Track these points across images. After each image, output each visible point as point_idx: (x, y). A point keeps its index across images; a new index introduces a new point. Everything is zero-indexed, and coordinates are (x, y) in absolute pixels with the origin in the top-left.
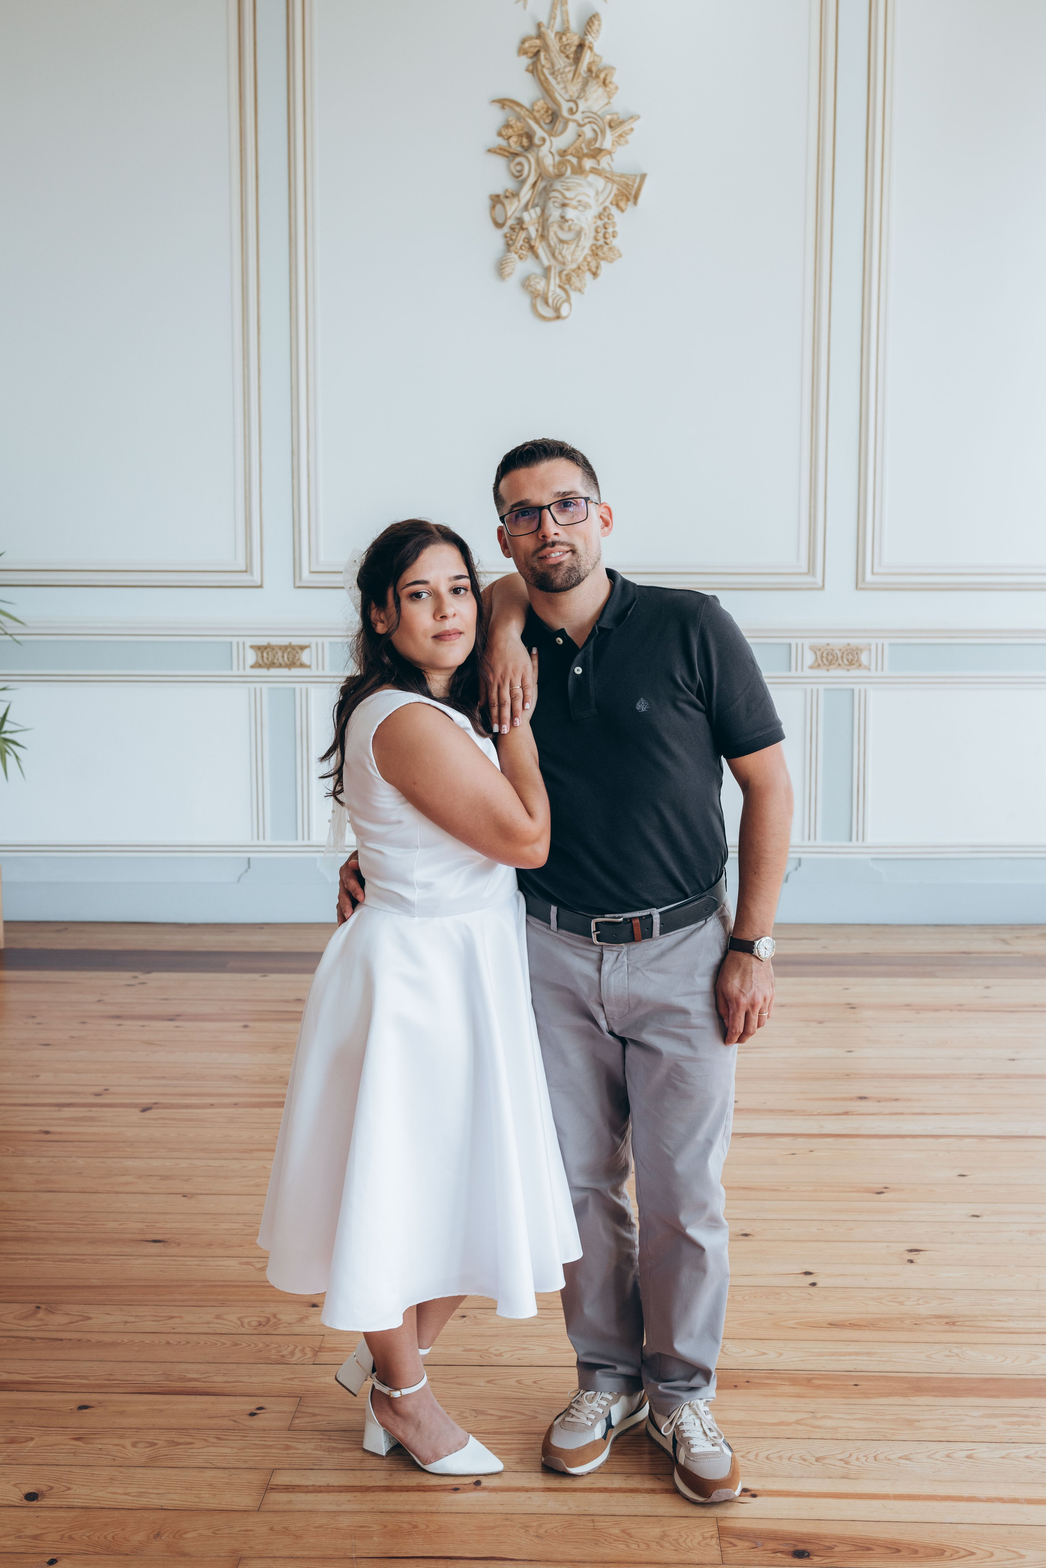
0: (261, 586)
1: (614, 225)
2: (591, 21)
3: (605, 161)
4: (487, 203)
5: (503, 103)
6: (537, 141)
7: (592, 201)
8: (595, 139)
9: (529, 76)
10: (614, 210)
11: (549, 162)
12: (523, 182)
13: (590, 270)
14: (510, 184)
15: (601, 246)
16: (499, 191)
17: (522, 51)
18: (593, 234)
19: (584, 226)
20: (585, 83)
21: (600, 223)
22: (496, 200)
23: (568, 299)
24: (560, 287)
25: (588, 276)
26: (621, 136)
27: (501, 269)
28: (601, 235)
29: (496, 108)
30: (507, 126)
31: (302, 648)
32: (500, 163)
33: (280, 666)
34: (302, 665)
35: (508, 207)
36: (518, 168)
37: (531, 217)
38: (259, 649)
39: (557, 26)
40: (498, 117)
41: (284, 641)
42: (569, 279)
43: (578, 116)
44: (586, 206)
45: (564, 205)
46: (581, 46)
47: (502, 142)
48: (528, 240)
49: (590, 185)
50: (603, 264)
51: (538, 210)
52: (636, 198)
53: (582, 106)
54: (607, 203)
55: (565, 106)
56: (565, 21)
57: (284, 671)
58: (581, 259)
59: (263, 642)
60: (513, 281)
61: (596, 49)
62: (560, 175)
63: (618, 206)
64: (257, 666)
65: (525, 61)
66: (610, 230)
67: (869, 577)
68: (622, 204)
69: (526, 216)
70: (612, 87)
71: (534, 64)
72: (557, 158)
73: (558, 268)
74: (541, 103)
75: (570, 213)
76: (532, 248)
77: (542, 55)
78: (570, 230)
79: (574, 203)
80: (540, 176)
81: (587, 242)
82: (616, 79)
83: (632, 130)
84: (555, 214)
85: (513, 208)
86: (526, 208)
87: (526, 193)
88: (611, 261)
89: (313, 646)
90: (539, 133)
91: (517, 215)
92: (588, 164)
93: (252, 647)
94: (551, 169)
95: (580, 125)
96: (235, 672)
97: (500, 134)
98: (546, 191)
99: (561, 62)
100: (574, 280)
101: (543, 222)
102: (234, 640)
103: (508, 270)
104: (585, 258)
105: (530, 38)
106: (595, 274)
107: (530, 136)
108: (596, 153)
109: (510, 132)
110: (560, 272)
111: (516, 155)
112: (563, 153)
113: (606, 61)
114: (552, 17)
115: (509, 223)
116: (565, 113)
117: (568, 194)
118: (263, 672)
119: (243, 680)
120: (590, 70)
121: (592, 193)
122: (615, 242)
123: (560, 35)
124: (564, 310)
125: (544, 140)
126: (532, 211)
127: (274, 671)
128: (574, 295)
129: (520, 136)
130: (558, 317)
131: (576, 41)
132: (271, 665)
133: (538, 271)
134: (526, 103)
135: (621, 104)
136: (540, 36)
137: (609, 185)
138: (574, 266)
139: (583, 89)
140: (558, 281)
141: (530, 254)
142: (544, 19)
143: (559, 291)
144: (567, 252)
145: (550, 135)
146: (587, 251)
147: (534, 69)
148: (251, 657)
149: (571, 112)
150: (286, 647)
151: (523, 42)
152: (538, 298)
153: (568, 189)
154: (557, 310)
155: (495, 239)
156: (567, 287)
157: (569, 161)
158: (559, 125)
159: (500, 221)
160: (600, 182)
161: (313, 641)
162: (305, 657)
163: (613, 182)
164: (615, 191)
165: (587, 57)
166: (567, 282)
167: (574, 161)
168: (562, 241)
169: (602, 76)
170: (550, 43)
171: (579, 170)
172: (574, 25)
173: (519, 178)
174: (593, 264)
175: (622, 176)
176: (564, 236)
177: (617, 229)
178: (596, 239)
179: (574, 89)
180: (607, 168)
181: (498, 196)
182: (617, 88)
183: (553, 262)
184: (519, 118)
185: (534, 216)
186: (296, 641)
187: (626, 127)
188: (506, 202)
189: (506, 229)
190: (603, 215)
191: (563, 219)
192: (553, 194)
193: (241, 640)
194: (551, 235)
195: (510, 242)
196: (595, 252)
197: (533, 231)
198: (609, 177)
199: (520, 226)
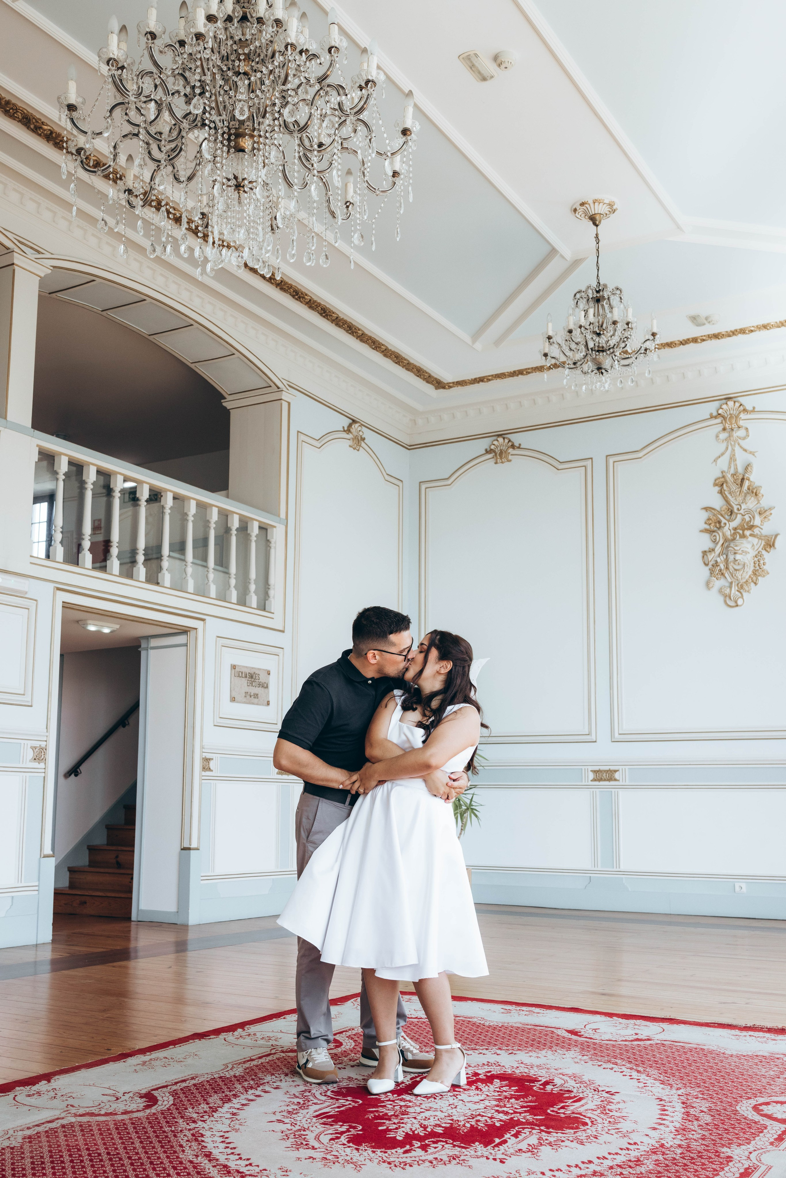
0: (596, 742)
1: (764, 559)
2: (747, 467)
3: (756, 531)
4: (701, 555)
5: (706, 509)
6: (722, 525)
7: (750, 550)
8: (750, 521)
9: (719, 495)
10: (764, 552)
11: (728, 534)
12: (717, 543)
13: (753, 581)
14: (711, 545)
15: (758, 570)
16: (707, 549)
17: (715, 485)
18: (753, 564)
19: (746, 561)
20: (745, 496)
21: (756, 559)
22: (705, 553)
23: (742, 597)
24: (738, 591)
25: (752, 584)
26: (765, 517)
27: (708, 585)
28: (757, 565)
29: (704, 511)
30: (709, 519)
31: (616, 771)
32: (706, 536)
33: (605, 780)
34: (616, 780)
35: (709, 556)
36: (714, 538)
37: (721, 560)
38: (594, 772)
39: (732, 471)
40: (705, 515)
41: (607, 768)
43: (742, 511)
44: (747, 553)
45: (735, 553)
46: (743, 479)
47: (707, 527)
48: (720, 570)
49: (749, 542)
50: (759, 578)
51: (725, 556)
52: (773, 545)
53: (744, 506)
54: (760, 549)
55: (735, 508)
56: (736, 469)
57: (607, 783)
58: (747, 577)
59: (597, 768)
60: (715, 590)
61: (751, 479)
62: (734, 539)
63: (765, 549)
64: (594, 780)
65: (717, 489)
66: (762, 562)
68: (768, 549)
69: (719, 560)
70: (760, 495)
71: (721, 490)
72: (732, 532)
73: (737, 582)
74: (725, 507)
75: (738, 557)
76: (722, 574)
77: (725, 485)
78: (739, 564)
79: (740, 552)
80: (726, 540)
81: (749, 569)
82: (762, 491)
83: (771, 514)
84: (731, 557)
85: (711, 557)
86: (719, 556)
87: (718, 549)
88: (764, 576)
89: (621, 770)
90: (723, 521)
91: (714, 559)
92: (748, 533)
93: (591, 771)
94: (729, 537)
95: (743, 515)
96: (584, 783)
97: (706, 523)
98: (728, 547)
99: (734, 487)
100: (745, 587)
101: (727, 560)
102: (583, 767)
103: (711, 586)
104: (750, 577)
105: (719, 478)
106: (756, 584)
107: (720, 522)
108: (751, 527)
109: (710, 522)
110: (738, 584)
111: (714, 531)
112: (735, 529)
113: (757, 484)
114: (730, 467)
115: (711, 564)
116: (735, 510)
117: (736, 548)
118: (597, 783)
119: (587, 787)
120: (749, 489)
121: (749, 546)
122: (765, 567)
123: (733, 475)
124: (740, 602)
125: (725, 524)
126: (721, 557)
127: (602, 783)
128: (745, 595)
129: (715, 523)
130: (737, 606)
131: (741, 477)
132: (600, 780)
133: (727, 584)
134: (718, 508)
135: (765, 503)
136: (723, 477)
137: (760, 541)
138: (744, 580)
139: (745, 499)
140: (737, 588)
141: (722, 577)
142: (726, 469)
143: (737, 593)
144: (738, 574)
145: (729, 521)
146: (750, 573)
147: (721, 492)
148: (591, 776)
149: (738, 509)
150: (608, 771)
151: (715, 480)
152: (727, 597)
153: (736, 546)
154: (736, 602)
155: (706, 571)
156: (742, 591)
157: (738, 532)
158: (733, 516)
159: (707, 563)
160: (755, 541)
161: (620, 768)
162: (617, 775)
163: (762, 539)
164: (763, 543)
165: (746, 484)
166: (741, 588)
167: (741, 532)
168: (736, 570)
169: (755, 491)
170: (728, 480)
171: (743, 536)
172: (740, 470)
173: (715, 542)
174: (754, 578)
175: (766, 536)
176: (737, 567)
177: (766, 561)
178: (755, 567)
179: (740, 499)
180: (759, 533)
181: (705, 552)
182: (763, 496)
183: (733, 580)
184: (714, 515)
185: (722, 559)
186: (612, 768)
187: (768, 513)
188: (708, 554)
189: (710, 566)
190: (759, 555)
191: (735, 560)
192: (730, 549)
193: (586, 767)
194: (730, 567)
195: (712, 572)
196: (755, 573)
197: (722, 566)
198: (759, 537)
199: (716, 564)
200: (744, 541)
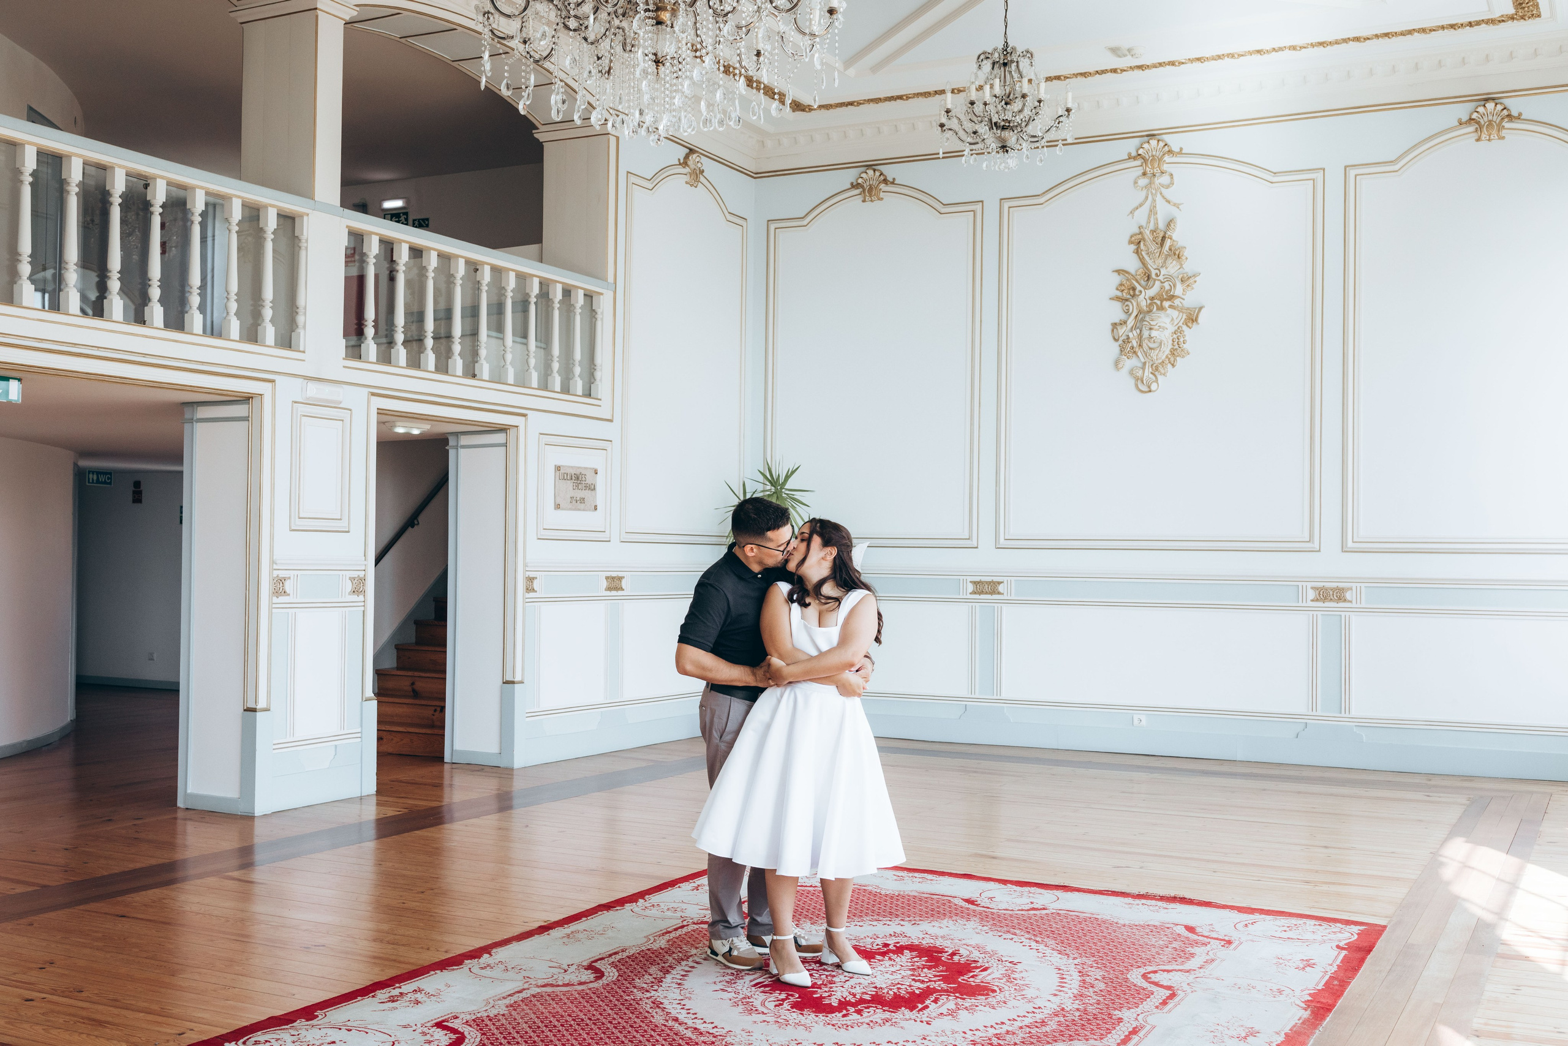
0: (977, 548)
1: (1184, 336)
2: (1170, 223)
3: (1177, 302)
4: (1110, 327)
5: (1118, 272)
6: (1137, 293)
7: (1168, 326)
8: (1171, 290)
9: (1135, 256)
10: (1185, 328)
11: (1144, 304)
12: (1130, 315)
13: (1170, 362)
14: (1123, 317)
15: (1176, 349)
16: (1117, 321)
17: (1131, 242)
18: (1171, 342)
19: (1164, 339)
20: (1166, 259)
21: (1175, 336)
22: (1114, 326)
23: (1157, 381)
24: (1152, 373)
25: (1169, 366)
26: (1188, 286)
27: (1117, 364)
28: (1176, 343)
29: (1116, 274)
30: (1121, 285)
31: (1000, 583)
32: (1117, 305)
33: (986, 593)
34: (999, 593)
35: (1119, 330)
36: (1127, 308)
37: (1133, 335)
38: (974, 583)
39: (1152, 226)
40: (1116, 279)
41: (989, 579)
42: (1157, 369)
43: (1161, 278)
44: (1164, 328)
45: (1151, 329)
46: (1164, 238)
47: (1119, 294)
48: (1133, 347)
49: (1168, 316)
50: (1178, 358)
51: (1138, 331)
52: (1196, 320)
53: (1163, 271)
54: (1180, 324)
55: (1153, 272)
56: (1156, 224)
57: (989, 596)
58: (1164, 357)
59: (977, 579)
60: (1125, 371)
61: (1174, 238)
62: (1150, 311)
63: (1186, 324)
64: (974, 593)
65: (1133, 247)
66: (1182, 339)
67: (1350, 544)
68: (1190, 325)
69: (1131, 335)
70: (1184, 258)
71: (1137, 249)
72: (1149, 302)
73: (1151, 363)
74: (1141, 270)
75: (1154, 333)
76: (1135, 352)
77: (1142, 243)
78: (1154, 342)
79: (1156, 327)
80: (1140, 312)
81: (1167, 348)
82: (1186, 253)
83: (1195, 282)
84: (1146, 334)
85: (1122, 331)
86: (1131, 330)
87: (1131, 322)
88: (1183, 357)
89: (1005, 582)
90: (1139, 288)
91: (1126, 333)
92: (1166, 304)
93: (971, 582)
94: (1145, 308)
95: (1162, 282)
96: (961, 596)
97: (1117, 289)
98: (1143, 320)
99: (1153, 247)
100: (1161, 369)
101: (1140, 336)
102: (961, 577)
103: (1120, 366)
104: (1167, 357)
105: (1135, 235)
106: (1173, 365)
107: (1134, 289)
108: (1171, 298)
109: (1123, 288)
110: (1152, 365)
111: (1127, 300)
112: (1152, 299)
113: (1180, 244)
114: (1149, 222)
115: (1121, 339)
116: (1153, 276)
117: (1152, 323)
118: (977, 596)
119: (966, 601)
120: (1170, 249)
121: (1168, 320)
122: (1185, 346)
123: (1153, 232)
124: (1154, 387)
125: (1141, 292)
126: (1134, 332)
127: (982, 596)
128: (1159, 377)
129: (1129, 289)
130: (1150, 391)
131: (1161, 235)
132: (981, 593)
133: (1140, 365)
134: (1133, 271)
135: (1189, 267)
136: (1141, 233)
137: (1181, 314)
138: (1160, 361)
139: (1165, 262)
140: (1150, 370)
141: (1134, 355)
142: (1144, 224)
143: (1151, 376)
144: (1153, 354)
145: (1145, 289)
146: (1167, 352)
147: (1137, 252)
148: (971, 588)
149: (1157, 275)
150: (990, 582)
151: (1131, 237)
152: (1139, 380)
153: (1152, 320)
154: (1149, 387)
155: (1115, 348)
156: (1156, 373)
157: (1155, 303)
158: (1151, 283)
159: (1117, 338)
160: (1175, 313)
161: (1005, 579)
162: (1001, 588)
163: (1183, 313)
164: (1184, 317)
165: (1168, 243)
166: (1155, 370)
167: (1159, 302)
168: (1151, 349)
169: (1177, 253)
170: (1146, 237)
171: (1161, 308)
172: (1162, 225)
173: (1127, 312)
174: (1172, 359)
175: (1188, 309)
176: (1152, 345)
177: (1186, 338)
178: (1173, 345)
179: (1160, 261)
180: (1180, 305)
181: (1116, 324)
182: (1187, 258)
183: (1147, 360)
184: (1128, 280)
185: (1135, 334)
186: (996, 579)
187: (1191, 280)
188: (1118, 327)
189: (1120, 342)
190: (1178, 331)
191: (1150, 337)
192: (1145, 323)
193: (965, 577)
194: (1144, 345)
195: (1122, 350)
196: (1173, 352)
197: (1135, 343)
198: (1181, 310)
199: (1128, 338)
200: (1162, 314)
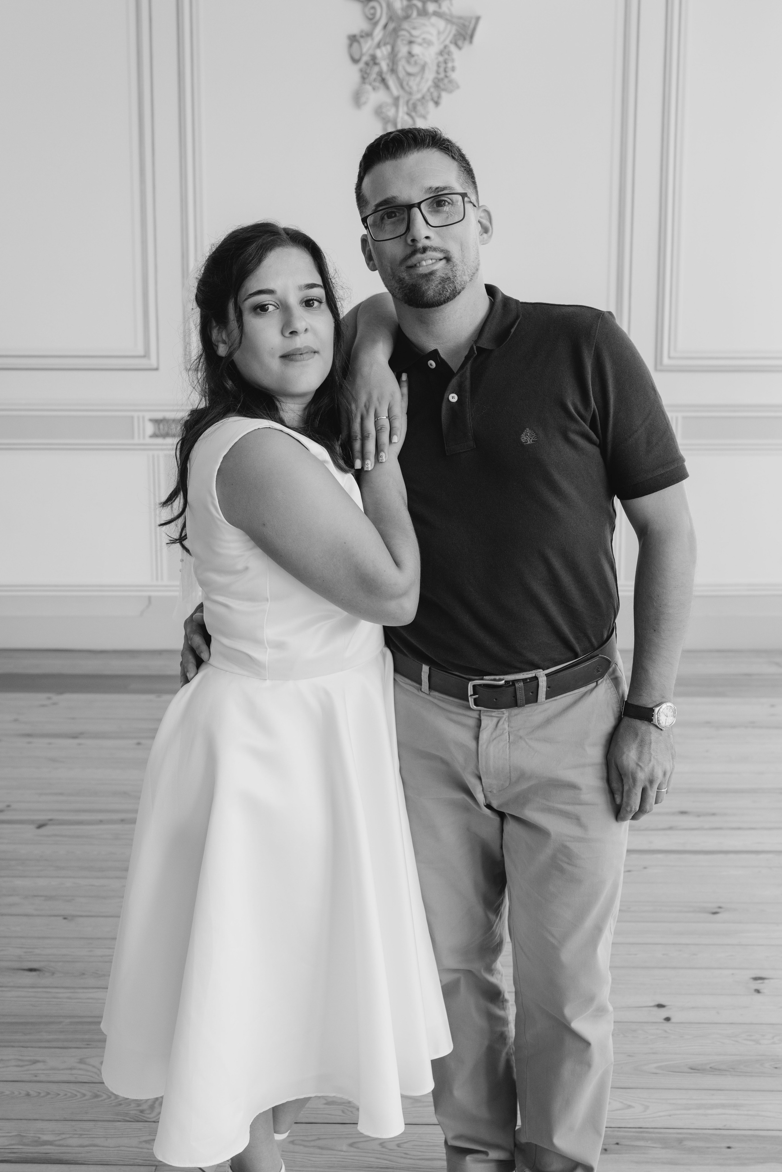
0: (157, 369)
1: (453, 60)
3: (445, 5)
4: (345, 42)
7: (434, 39)
10: (453, 48)
11: (398, 6)
12: (376, 24)
13: (432, 99)
14: (365, 26)
15: (442, 79)
16: (355, 31)
18: (435, 68)
19: (428, 61)
21: (441, 59)
22: (353, 39)
24: (408, 114)
25: (431, 105)
27: (357, 99)
28: (442, 70)
32: (357, 7)
33: (174, 436)
35: (363, 44)
36: (372, 11)
37: (382, 53)
38: (157, 422)
41: (177, 415)
42: (415, 107)
44: (430, 43)
45: (411, 42)
48: (380, 74)
49: (433, 25)
50: (444, 94)
51: (389, 48)
52: (472, 37)
54: (447, 42)
58: (425, 90)
59: (159, 415)
60: (368, 109)
62: (407, 17)
63: (456, 44)
64: (155, 435)
66: (450, 65)
67: (666, 361)
68: (460, 43)
69: (379, 53)
72: (405, 3)
73: (406, 98)
75: (416, 49)
76: (383, 81)
78: (416, 63)
79: (419, 40)
80: (391, 19)
81: (430, 75)
84: (403, 50)
85: (367, 46)
86: (378, 46)
87: (378, 33)
88: (450, 92)
91: (371, 52)
92: (431, 7)
93: (150, 420)
94: (400, 12)
96: (136, 441)
98: (395, 31)
100: (420, 108)
101: (393, 57)
102: (136, 414)
103: (363, 99)
104: (428, 90)
106: (437, 103)
110: (408, 101)
115: (365, 58)
117: (415, 33)
118: (160, 441)
119: (143, 448)
121: (434, 32)
122: (454, 76)
126: (383, 49)
127: (169, 441)
132: (167, 435)
133: (389, 100)
137: (449, 26)
138: (419, 96)
140: (405, 109)
141: (382, 86)
143: (406, 117)
144: (413, 83)
146: (430, 83)
148: (150, 429)
152: (389, 123)
153: (414, 28)
155: (353, 73)
156: (413, 114)
157: (415, 5)
159: (357, 57)
160: (441, 24)
163: (453, 23)
164: (454, 32)
166: (413, 109)
167: (419, 5)
168: (409, 74)
171: (423, 13)
173: (372, 20)
174: (435, 94)
175: (460, 18)
176: (411, 69)
177: (456, 64)
178: (438, 73)
180: (447, 11)
181: (355, 36)
183: (402, 93)
185: (385, 52)
188: (362, 40)
189: (361, 65)
190: (444, 52)
191: (410, 54)
192: (403, 33)
193: (141, 414)
194: (400, 69)
195: (364, 78)
196: (437, 84)
197: (384, 66)
198: (449, 19)
199: (374, 59)
200: (422, 20)
